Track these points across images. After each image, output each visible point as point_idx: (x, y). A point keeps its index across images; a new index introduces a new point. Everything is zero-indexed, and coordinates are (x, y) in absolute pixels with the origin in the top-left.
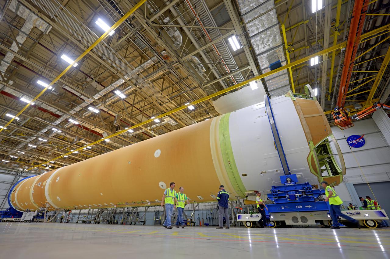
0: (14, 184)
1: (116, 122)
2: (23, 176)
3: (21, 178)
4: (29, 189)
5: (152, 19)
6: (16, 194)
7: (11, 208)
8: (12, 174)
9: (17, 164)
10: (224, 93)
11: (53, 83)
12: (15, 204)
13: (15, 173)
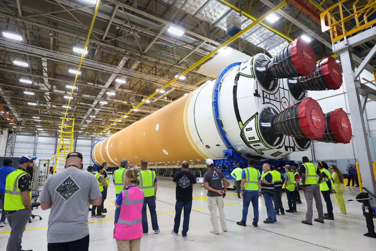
0: (92, 147)
1: (132, 99)
2: (96, 140)
3: (96, 142)
4: (99, 151)
5: (104, 38)
6: (94, 155)
7: (95, 165)
8: (89, 139)
9: (88, 132)
10: (202, 62)
11: (74, 85)
12: (96, 162)
13: (91, 138)
